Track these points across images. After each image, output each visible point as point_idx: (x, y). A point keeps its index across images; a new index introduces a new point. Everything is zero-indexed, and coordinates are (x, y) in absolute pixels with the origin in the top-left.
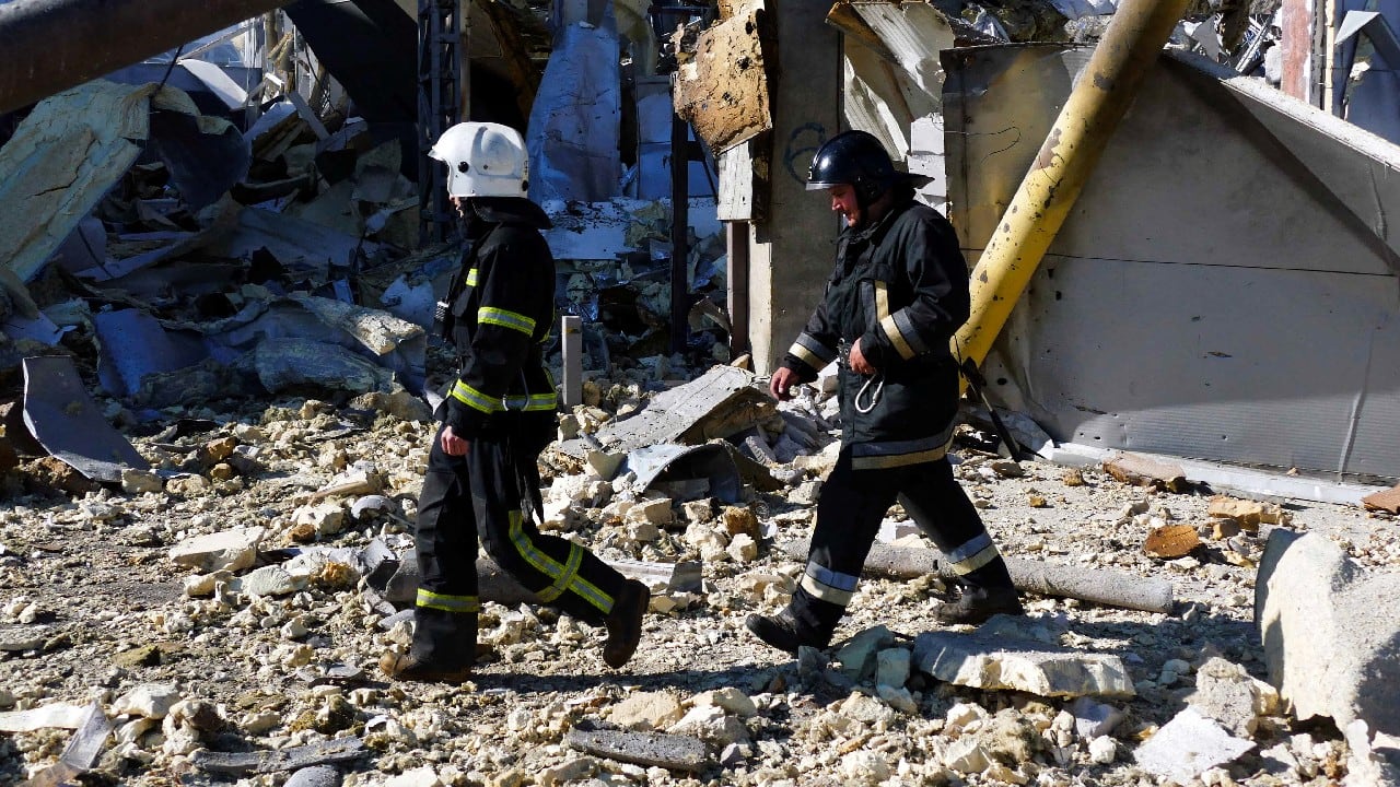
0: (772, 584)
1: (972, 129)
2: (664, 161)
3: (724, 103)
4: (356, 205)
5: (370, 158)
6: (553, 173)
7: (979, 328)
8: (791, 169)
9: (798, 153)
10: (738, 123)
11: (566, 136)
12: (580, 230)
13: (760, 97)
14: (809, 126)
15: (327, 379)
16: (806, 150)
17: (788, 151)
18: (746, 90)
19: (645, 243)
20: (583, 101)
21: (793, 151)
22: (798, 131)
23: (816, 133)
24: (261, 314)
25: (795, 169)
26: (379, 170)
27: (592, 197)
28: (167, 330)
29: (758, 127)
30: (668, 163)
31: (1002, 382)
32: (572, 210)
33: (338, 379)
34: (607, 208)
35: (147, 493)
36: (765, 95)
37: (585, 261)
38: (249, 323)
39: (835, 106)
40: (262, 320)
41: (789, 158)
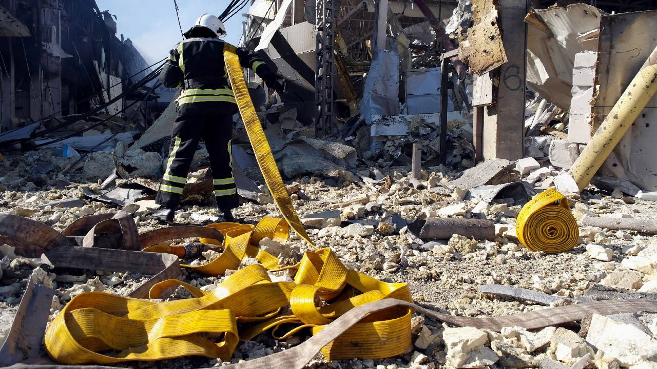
0: (599, 233)
1: (614, 51)
2: (438, 89)
3: (484, 54)
4: (282, 131)
5: (286, 115)
6: (375, 105)
7: (611, 140)
8: (505, 83)
9: (509, 77)
10: (491, 61)
11: (379, 92)
12: (388, 125)
13: (501, 50)
14: (513, 66)
15: (315, 170)
16: (512, 76)
17: (505, 76)
18: (494, 48)
19: (417, 128)
20: (385, 79)
21: (507, 77)
22: (509, 68)
23: (516, 69)
24: (284, 147)
25: (507, 84)
26: (289, 119)
27: (390, 114)
28: (248, 154)
29: (500, 62)
30: (439, 90)
31: (615, 165)
32: (384, 118)
33: (320, 170)
34: (397, 118)
35: (269, 204)
36: (503, 49)
37: (392, 136)
38: (279, 151)
39: (523, 58)
40: (284, 150)
41: (505, 79)
